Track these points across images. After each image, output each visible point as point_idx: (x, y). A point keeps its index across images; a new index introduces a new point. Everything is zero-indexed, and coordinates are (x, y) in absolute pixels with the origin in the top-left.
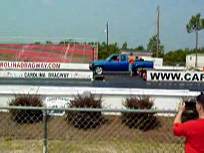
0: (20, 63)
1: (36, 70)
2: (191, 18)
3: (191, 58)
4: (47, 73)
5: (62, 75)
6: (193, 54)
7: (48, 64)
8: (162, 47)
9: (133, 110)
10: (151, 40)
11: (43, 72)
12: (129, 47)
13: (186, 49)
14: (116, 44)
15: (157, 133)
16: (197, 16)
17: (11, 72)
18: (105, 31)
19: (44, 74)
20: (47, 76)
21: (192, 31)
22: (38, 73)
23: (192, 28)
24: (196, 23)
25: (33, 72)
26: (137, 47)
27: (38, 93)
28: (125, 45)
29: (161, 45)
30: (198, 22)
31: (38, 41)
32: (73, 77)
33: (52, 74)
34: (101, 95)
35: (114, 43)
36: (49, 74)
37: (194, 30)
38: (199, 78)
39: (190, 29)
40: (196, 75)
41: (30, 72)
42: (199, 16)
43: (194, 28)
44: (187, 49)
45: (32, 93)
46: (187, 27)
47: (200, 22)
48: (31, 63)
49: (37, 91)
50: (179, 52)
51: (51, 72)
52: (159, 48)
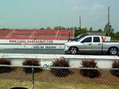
0: (31, 40)
1: (39, 44)
4: (45, 46)
5: (53, 47)
7: (46, 41)
8: (113, 30)
9: (86, 68)
10: (106, 25)
12: (93, 30)
14: (86, 28)
15: (97, 79)
17: (26, 46)
18: (79, 22)
20: (45, 48)
22: (40, 46)
25: (37, 46)
26: (98, 30)
27: (37, 58)
28: (91, 29)
29: (112, 28)
31: (43, 28)
32: (59, 48)
33: (48, 47)
34: (69, 59)
45: (34, 57)
48: (37, 41)
49: (36, 57)
51: (47, 46)
52: (111, 30)
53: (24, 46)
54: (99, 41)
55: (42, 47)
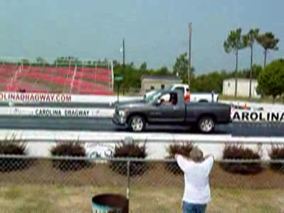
2: (230, 33)
3: (229, 85)
4: (63, 111)
5: (81, 113)
6: (233, 79)
7: (55, 96)
10: (177, 59)
11: (58, 109)
12: (148, 68)
14: (132, 64)
16: (237, 31)
19: (60, 111)
20: (63, 114)
21: (231, 50)
22: (52, 110)
23: (231, 47)
24: (236, 40)
25: (46, 109)
28: (144, 66)
29: (191, 66)
30: (239, 39)
32: (95, 115)
35: (130, 63)
37: (233, 50)
38: (241, 116)
39: (228, 47)
40: (237, 113)
41: (42, 109)
42: (239, 31)
43: (233, 47)
44: (224, 73)
46: (225, 44)
47: (241, 39)
50: (214, 75)
52: (188, 71)
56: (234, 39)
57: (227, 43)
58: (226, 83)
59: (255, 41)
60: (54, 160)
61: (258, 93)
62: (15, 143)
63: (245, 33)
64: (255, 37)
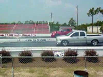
3: (89, 28)
4: (36, 39)
5: (43, 40)
10: (70, 20)
11: (34, 39)
13: (86, 24)
14: (53, 22)
19: (35, 40)
21: (90, 16)
25: (30, 39)
28: (58, 23)
36: (37, 40)
37: (91, 15)
39: (89, 14)
42: (93, 9)
43: (91, 14)
46: (88, 14)
47: (94, 11)
50: (83, 25)
51: (38, 39)
52: (74, 24)
53: (18, 39)
54: (84, 35)
55: (34, 40)
56: (91, 12)
57: (89, 13)
58: (88, 28)
59: (99, 12)
60: (42, 58)
61: (101, 31)
62: (28, 52)
63: (95, 9)
64: (99, 10)
